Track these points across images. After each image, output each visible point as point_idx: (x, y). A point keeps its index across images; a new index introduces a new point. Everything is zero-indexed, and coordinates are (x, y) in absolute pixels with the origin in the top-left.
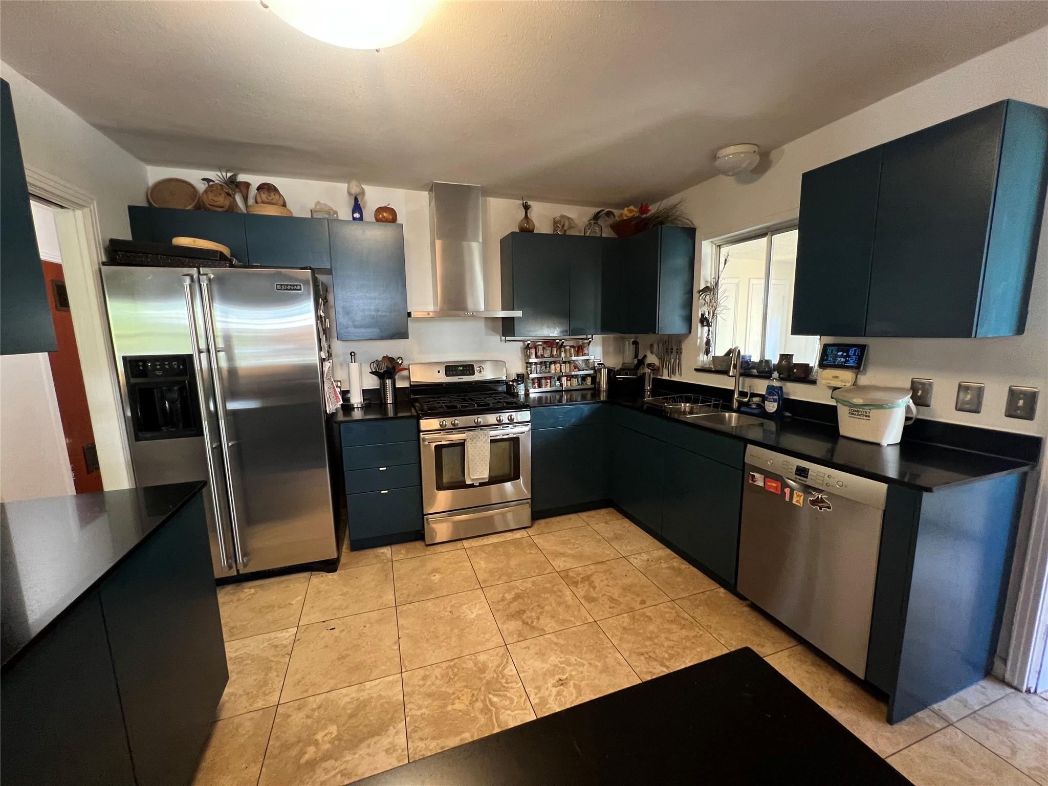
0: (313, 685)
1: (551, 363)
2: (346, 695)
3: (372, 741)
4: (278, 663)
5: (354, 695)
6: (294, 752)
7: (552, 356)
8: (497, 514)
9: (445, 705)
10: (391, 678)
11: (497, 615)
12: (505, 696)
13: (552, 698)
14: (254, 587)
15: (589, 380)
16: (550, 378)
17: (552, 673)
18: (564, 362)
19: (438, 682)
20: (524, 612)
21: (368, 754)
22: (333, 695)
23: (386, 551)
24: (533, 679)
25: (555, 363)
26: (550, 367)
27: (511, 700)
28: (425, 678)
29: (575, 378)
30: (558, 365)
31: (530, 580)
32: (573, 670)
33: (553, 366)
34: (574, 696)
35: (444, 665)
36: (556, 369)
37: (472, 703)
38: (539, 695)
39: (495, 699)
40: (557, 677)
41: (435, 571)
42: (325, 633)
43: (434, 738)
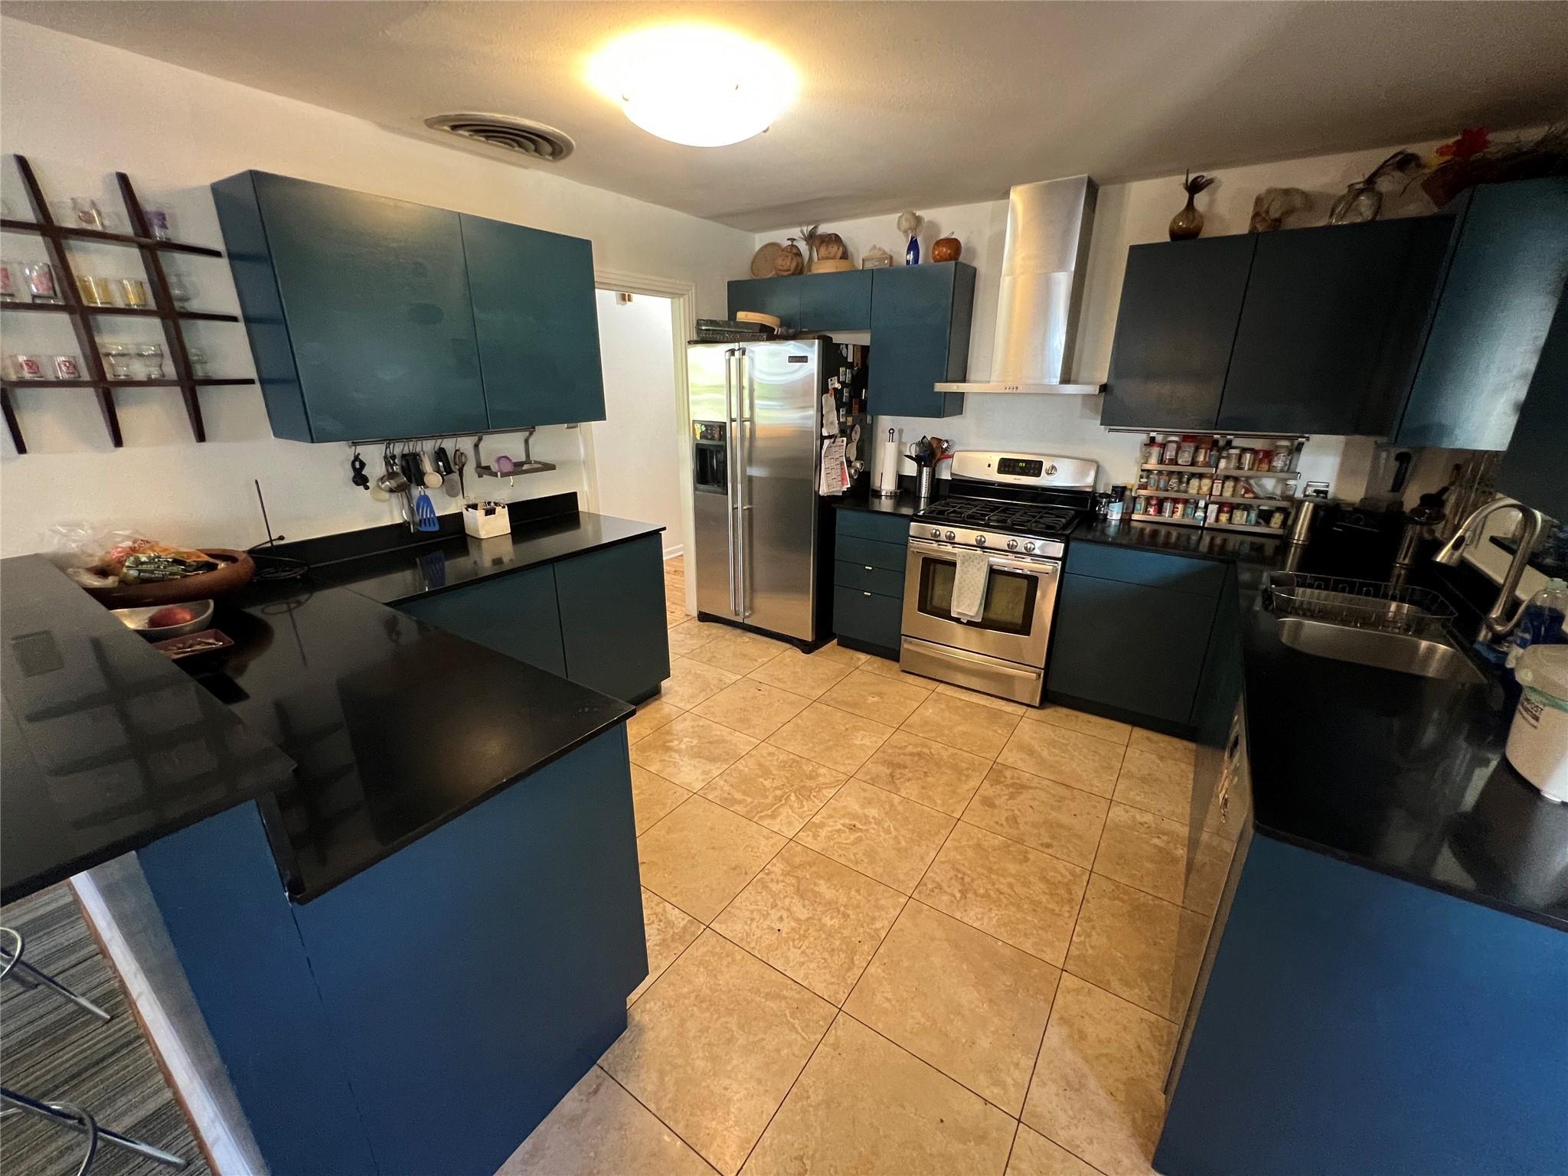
0: (713, 713)
1: (1193, 475)
2: (721, 731)
3: (704, 761)
4: (712, 690)
5: (723, 733)
6: (668, 738)
7: (1193, 463)
8: (1021, 678)
9: (761, 777)
10: (753, 740)
11: (879, 754)
12: (802, 802)
13: (830, 829)
14: (750, 638)
15: (1277, 519)
16: (1186, 502)
17: (855, 816)
18: (1227, 478)
19: (775, 763)
20: (905, 767)
21: (694, 766)
22: (714, 726)
23: (863, 657)
24: (835, 809)
25: (1201, 476)
26: (1188, 483)
27: (802, 806)
28: (770, 754)
29: (1244, 510)
30: (1206, 482)
31: (952, 750)
32: (874, 829)
33: (1195, 482)
34: (848, 841)
35: (791, 756)
36: (1200, 487)
37: (777, 788)
38: (823, 820)
39: (793, 798)
40: (853, 822)
41: (880, 694)
42: (753, 690)
43: (732, 786)
